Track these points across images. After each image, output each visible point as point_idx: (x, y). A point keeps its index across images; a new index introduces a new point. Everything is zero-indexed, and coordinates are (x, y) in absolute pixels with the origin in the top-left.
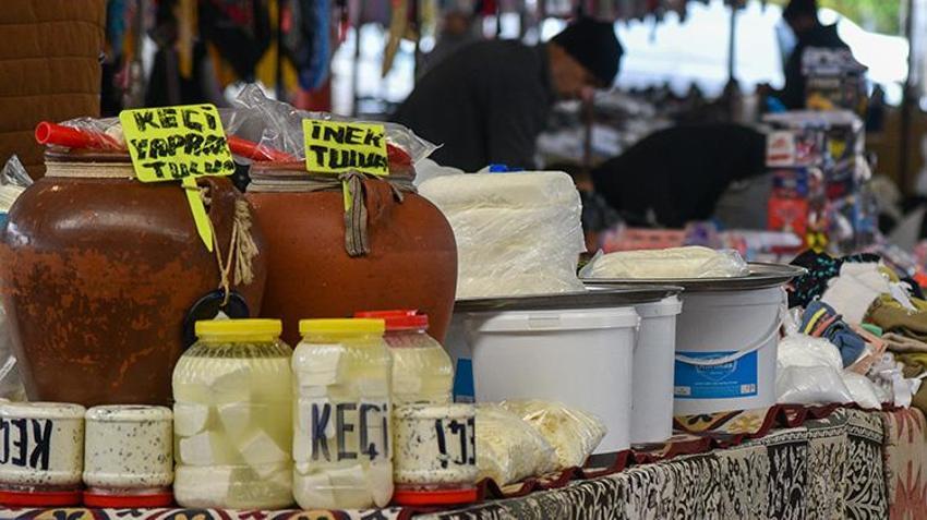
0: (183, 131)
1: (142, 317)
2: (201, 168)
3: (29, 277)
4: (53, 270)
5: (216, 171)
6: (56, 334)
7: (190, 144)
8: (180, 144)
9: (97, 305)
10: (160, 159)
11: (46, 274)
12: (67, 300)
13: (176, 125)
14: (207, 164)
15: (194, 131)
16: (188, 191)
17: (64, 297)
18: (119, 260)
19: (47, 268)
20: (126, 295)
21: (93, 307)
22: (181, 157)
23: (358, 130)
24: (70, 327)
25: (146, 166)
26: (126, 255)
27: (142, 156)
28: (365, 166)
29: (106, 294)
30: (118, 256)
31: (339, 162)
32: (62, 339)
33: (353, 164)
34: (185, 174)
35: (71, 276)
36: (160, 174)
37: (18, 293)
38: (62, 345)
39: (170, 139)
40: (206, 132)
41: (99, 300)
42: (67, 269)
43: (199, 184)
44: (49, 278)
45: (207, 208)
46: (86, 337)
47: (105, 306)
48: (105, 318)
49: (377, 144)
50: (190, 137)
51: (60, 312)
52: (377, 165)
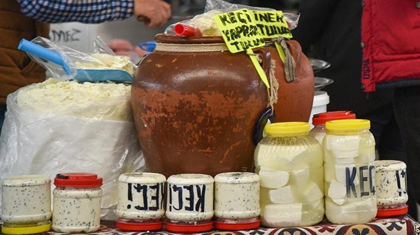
0: (240, 24)
1: (238, 125)
2: (252, 44)
3: (176, 107)
4: (192, 104)
5: (258, 45)
6: (191, 137)
7: (244, 30)
8: (241, 32)
9: (217, 120)
10: (236, 40)
11: (188, 105)
12: (200, 119)
13: (236, 21)
14: (254, 41)
15: (244, 24)
16: (251, 56)
17: (198, 117)
18: (230, 96)
19: (189, 102)
20: (232, 115)
21: (215, 121)
22: (243, 38)
23: (272, 14)
24: (201, 133)
25: (232, 44)
26: (232, 93)
27: (229, 39)
28: (282, 33)
29: (222, 115)
30: (229, 94)
31: (270, 32)
32: (195, 139)
33: (276, 33)
34: (247, 47)
35: (203, 106)
36: (238, 49)
37: (166, 116)
38: (195, 143)
39: (236, 29)
40: (248, 24)
41: (218, 118)
42: (201, 102)
43: (254, 52)
44: (190, 107)
45: (261, 64)
46: (209, 138)
47: (221, 120)
48: (220, 127)
49: (282, 22)
50: (244, 26)
51: (195, 125)
52: (286, 33)
